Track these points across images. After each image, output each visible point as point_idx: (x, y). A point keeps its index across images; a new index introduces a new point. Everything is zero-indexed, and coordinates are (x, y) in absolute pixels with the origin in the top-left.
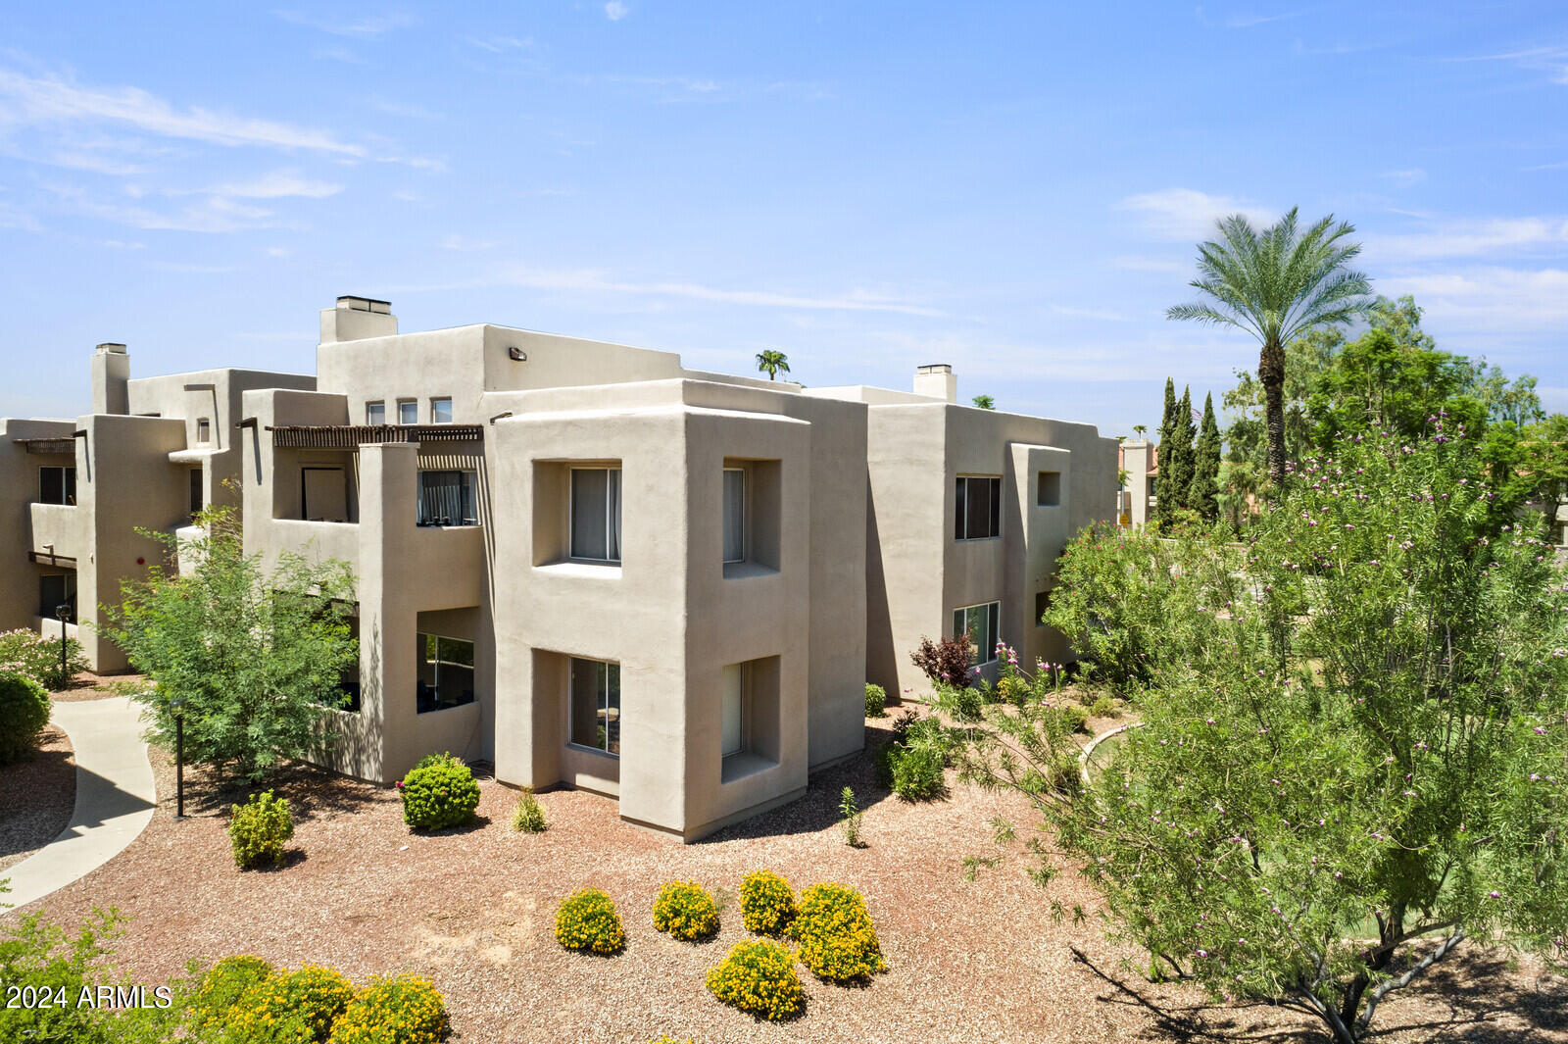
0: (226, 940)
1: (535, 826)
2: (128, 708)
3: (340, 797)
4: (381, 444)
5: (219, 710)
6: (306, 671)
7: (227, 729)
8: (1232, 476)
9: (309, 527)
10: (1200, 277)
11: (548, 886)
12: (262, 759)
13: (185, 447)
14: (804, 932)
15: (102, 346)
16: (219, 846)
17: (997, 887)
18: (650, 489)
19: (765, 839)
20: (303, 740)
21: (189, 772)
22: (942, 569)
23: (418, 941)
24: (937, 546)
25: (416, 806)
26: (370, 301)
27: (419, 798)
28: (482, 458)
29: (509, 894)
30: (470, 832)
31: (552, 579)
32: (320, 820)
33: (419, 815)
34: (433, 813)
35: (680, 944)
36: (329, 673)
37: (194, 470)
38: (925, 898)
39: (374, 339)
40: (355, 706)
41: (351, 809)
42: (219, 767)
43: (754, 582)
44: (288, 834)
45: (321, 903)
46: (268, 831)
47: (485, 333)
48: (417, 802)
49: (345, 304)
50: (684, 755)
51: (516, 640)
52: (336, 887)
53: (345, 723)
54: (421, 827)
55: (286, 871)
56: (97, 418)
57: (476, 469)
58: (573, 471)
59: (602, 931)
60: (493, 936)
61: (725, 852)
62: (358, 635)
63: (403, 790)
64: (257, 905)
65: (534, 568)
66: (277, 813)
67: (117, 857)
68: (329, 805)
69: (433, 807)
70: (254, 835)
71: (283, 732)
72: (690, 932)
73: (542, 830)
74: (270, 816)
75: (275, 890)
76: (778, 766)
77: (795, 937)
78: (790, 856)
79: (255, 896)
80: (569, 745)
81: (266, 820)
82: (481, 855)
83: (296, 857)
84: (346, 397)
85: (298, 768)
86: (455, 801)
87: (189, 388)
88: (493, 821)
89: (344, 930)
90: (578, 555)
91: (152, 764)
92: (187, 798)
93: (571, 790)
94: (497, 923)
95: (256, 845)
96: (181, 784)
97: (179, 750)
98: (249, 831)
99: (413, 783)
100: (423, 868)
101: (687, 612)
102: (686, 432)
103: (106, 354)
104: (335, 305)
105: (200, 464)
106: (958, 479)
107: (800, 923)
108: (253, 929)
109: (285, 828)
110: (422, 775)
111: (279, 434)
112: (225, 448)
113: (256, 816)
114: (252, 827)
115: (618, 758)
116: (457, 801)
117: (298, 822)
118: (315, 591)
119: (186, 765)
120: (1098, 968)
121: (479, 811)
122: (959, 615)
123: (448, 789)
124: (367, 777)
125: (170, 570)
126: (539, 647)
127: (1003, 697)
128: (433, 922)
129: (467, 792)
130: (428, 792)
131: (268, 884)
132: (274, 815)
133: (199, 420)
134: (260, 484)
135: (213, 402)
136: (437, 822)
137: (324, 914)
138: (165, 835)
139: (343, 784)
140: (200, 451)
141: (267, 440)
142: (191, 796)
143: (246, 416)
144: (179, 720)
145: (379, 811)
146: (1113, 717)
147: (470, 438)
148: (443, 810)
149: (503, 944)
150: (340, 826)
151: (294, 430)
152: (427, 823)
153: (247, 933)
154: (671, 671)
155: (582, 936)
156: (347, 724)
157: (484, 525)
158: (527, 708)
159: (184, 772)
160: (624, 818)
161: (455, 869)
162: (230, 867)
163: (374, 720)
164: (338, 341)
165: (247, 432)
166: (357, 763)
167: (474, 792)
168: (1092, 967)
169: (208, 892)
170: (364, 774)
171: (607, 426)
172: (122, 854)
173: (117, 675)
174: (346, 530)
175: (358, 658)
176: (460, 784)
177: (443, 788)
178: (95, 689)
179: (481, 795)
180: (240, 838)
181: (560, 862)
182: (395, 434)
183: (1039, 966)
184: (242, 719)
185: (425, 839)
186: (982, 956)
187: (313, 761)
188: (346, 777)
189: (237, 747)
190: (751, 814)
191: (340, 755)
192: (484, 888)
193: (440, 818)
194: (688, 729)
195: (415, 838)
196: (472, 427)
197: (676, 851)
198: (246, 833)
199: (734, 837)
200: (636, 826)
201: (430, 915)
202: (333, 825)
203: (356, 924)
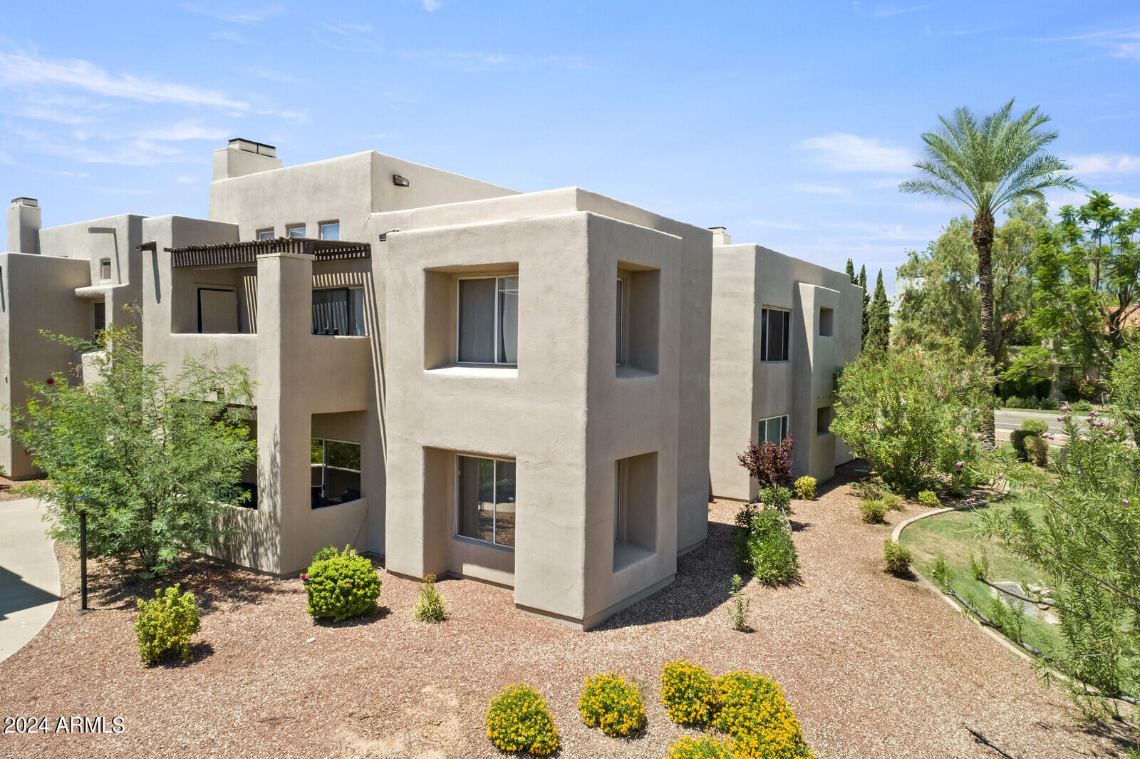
0: (134, 749)
1: (437, 616)
2: (37, 508)
3: (240, 588)
4: (279, 254)
5: (124, 505)
6: (208, 468)
7: (132, 524)
8: (903, 331)
9: (206, 339)
10: (924, 158)
11: (463, 679)
12: (165, 554)
13: (89, 284)
14: (733, 724)
15: (16, 200)
16: (123, 640)
17: (879, 668)
18: (548, 290)
19: (657, 625)
20: (203, 534)
21: (92, 565)
22: (751, 385)
23: (344, 747)
24: (748, 366)
25: (321, 598)
26: (258, 144)
27: (324, 590)
28: (369, 274)
29: (427, 689)
30: (373, 622)
31: (445, 380)
32: (224, 611)
33: (324, 607)
34: (338, 604)
35: (613, 741)
36: (229, 472)
37: (97, 304)
38: (822, 682)
39: (264, 173)
40: (253, 504)
41: (252, 600)
42: (122, 560)
43: (638, 382)
44: (195, 628)
45: (233, 703)
46: (176, 627)
47: (372, 158)
48: (322, 594)
49: (236, 146)
50: (584, 546)
51: (407, 439)
52: (247, 684)
53: (242, 518)
54: (323, 619)
55: (193, 666)
56: (11, 256)
57: (363, 285)
58: (462, 282)
59: (540, 732)
60: (423, 740)
61: (625, 639)
62: (256, 438)
63: (307, 582)
64: (166, 706)
65: (426, 371)
66: (183, 607)
67: (19, 653)
68: (230, 596)
69: (338, 599)
70: (160, 631)
71: (186, 526)
72: (624, 728)
73: (444, 619)
74: (177, 611)
75: (182, 688)
76: (655, 555)
77: (724, 729)
78: (688, 642)
79: (163, 695)
80: (456, 537)
81: (173, 615)
82: (389, 646)
83: (202, 651)
84: (237, 227)
85: (197, 561)
86: (359, 593)
87: (93, 230)
88: (393, 611)
89: (262, 735)
90: (464, 359)
91: (58, 558)
92: (92, 590)
93: (458, 579)
94: (422, 723)
95: (163, 640)
96: (84, 576)
97: (83, 545)
98: (155, 627)
99: (317, 575)
100: (333, 662)
101: (588, 407)
102: (588, 232)
103: (20, 206)
104: (227, 146)
105: (102, 297)
106: (763, 309)
107: (726, 714)
108: (163, 734)
109: (192, 623)
110: (326, 568)
111: (176, 253)
112: (125, 283)
113: (162, 611)
114: (158, 623)
115: (513, 551)
116: (361, 592)
117: (202, 614)
118: (213, 397)
119: (90, 558)
120: (1002, 750)
121: (381, 602)
122: (762, 425)
123: (352, 581)
124: (265, 569)
125: (76, 380)
126: (431, 445)
127: (800, 494)
128: (354, 723)
129: (369, 583)
130: (333, 584)
131: (175, 681)
132: (181, 610)
133: (101, 260)
134: (159, 302)
135: (114, 244)
136: (341, 613)
137: (238, 715)
138: (68, 629)
139: (241, 575)
140: (103, 286)
141: (165, 260)
142: (94, 590)
143: (145, 240)
144: (83, 515)
145: (280, 602)
146: (899, 510)
147: (358, 255)
148: (347, 602)
149: (436, 749)
150: (243, 618)
151: (192, 250)
152: (332, 613)
153: (156, 740)
154: (571, 465)
155: (520, 738)
156: (246, 521)
157: (371, 336)
158: (419, 503)
159: (88, 566)
160: (518, 606)
161: (367, 662)
162: (135, 663)
163: (272, 516)
164: (229, 177)
165: (147, 255)
166: (255, 556)
167: (375, 583)
168: (997, 749)
169: (113, 692)
170: (262, 566)
171: (503, 231)
172: (24, 650)
173: (30, 480)
174: (242, 340)
175: (256, 457)
176: (363, 576)
177: (347, 580)
178: (9, 492)
179: (382, 587)
180: (146, 633)
181: (469, 653)
182: (291, 247)
183: (948, 749)
184: (148, 513)
185: (331, 630)
186: (893, 741)
187: (211, 554)
188: (244, 568)
189: (142, 541)
190: (636, 600)
191: (238, 548)
192: (400, 682)
193: (344, 609)
194: (588, 521)
195: (320, 629)
196: (360, 245)
197: (578, 639)
198: (152, 629)
199: (628, 624)
200: (532, 614)
201: (351, 715)
202: (237, 617)
203: (273, 726)
